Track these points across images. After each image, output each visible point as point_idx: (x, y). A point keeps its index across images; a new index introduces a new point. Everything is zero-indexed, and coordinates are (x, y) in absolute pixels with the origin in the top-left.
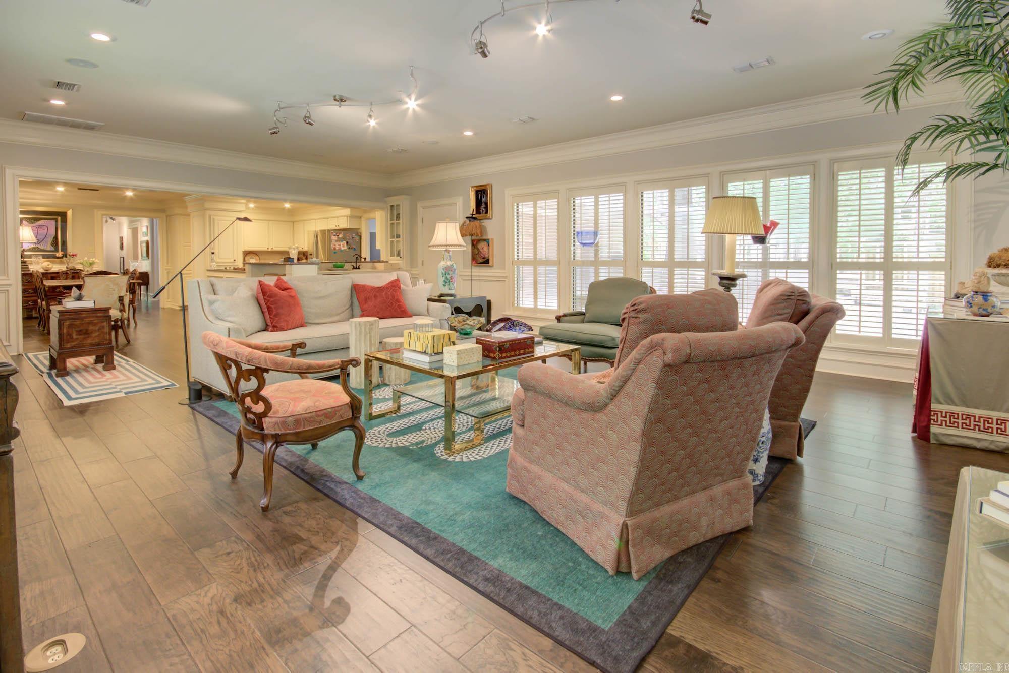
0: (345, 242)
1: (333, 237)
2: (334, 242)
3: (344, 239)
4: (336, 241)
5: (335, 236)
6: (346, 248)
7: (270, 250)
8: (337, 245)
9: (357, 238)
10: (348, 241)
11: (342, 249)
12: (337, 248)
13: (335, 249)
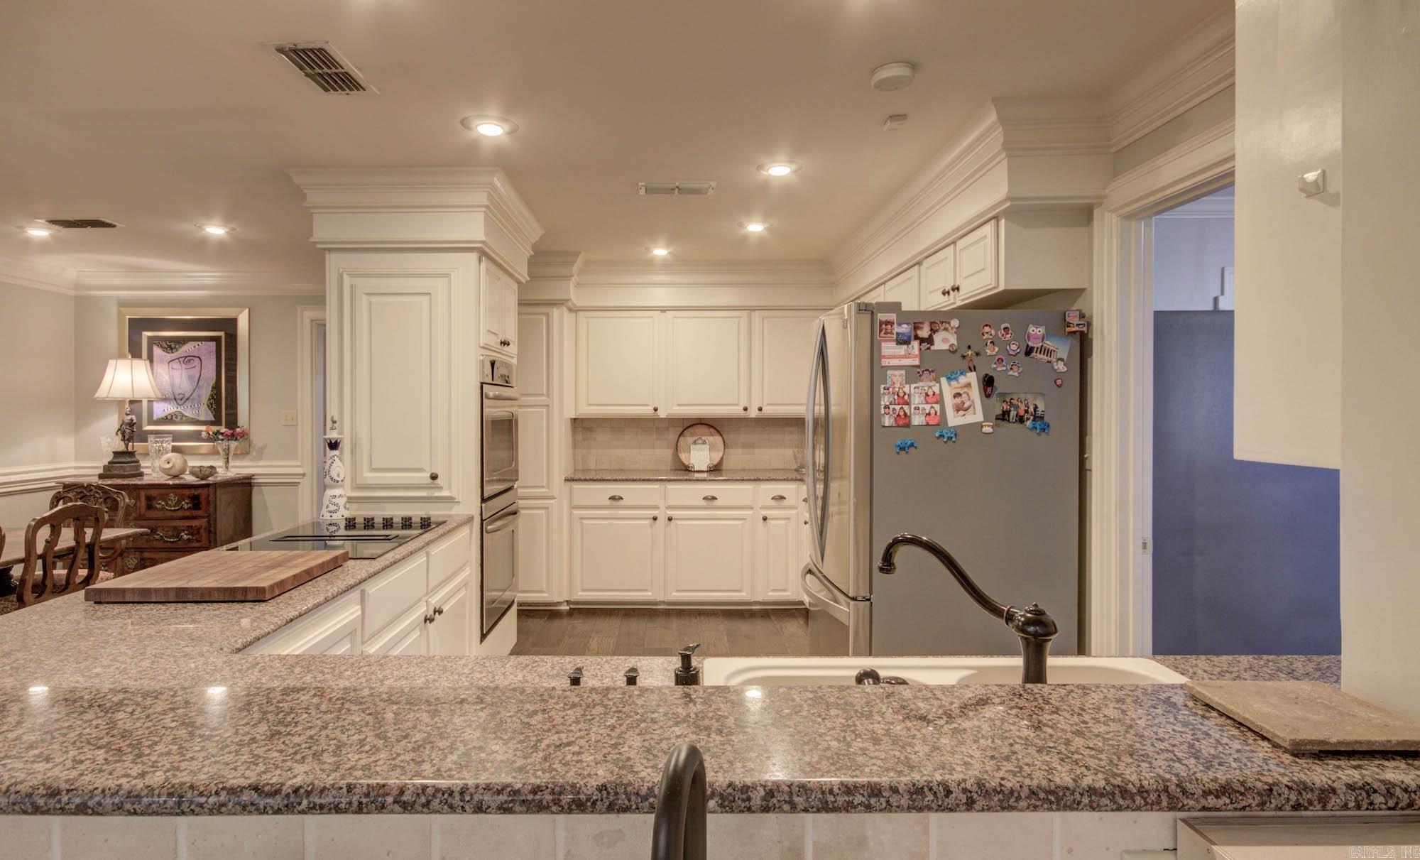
0: (972, 377)
1: (888, 347)
2: (896, 377)
3: (964, 358)
4: (914, 374)
5: (903, 341)
6: (976, 416)
7: (753, 413)
8: (917, 400)
9: (1063, 349)
10: (996, 370)
11: (954, 420)
12: (917, 420)
13: (904, 421)
